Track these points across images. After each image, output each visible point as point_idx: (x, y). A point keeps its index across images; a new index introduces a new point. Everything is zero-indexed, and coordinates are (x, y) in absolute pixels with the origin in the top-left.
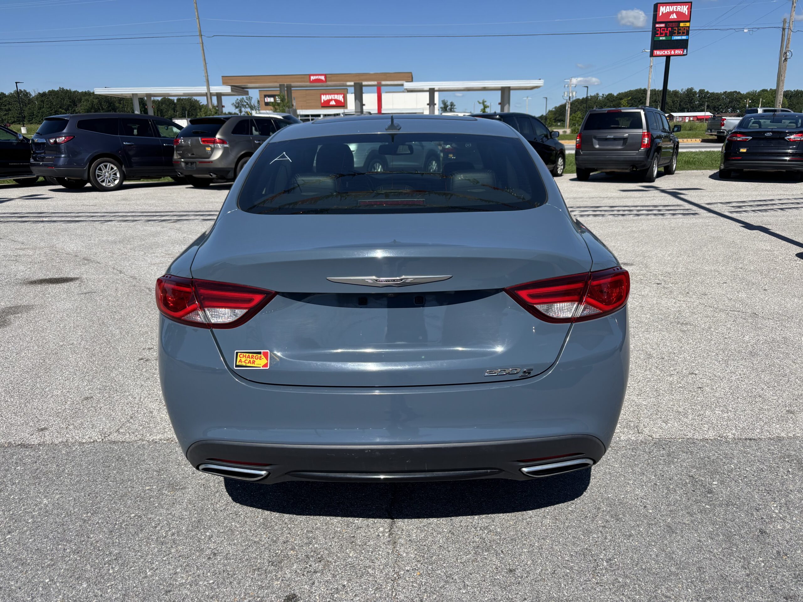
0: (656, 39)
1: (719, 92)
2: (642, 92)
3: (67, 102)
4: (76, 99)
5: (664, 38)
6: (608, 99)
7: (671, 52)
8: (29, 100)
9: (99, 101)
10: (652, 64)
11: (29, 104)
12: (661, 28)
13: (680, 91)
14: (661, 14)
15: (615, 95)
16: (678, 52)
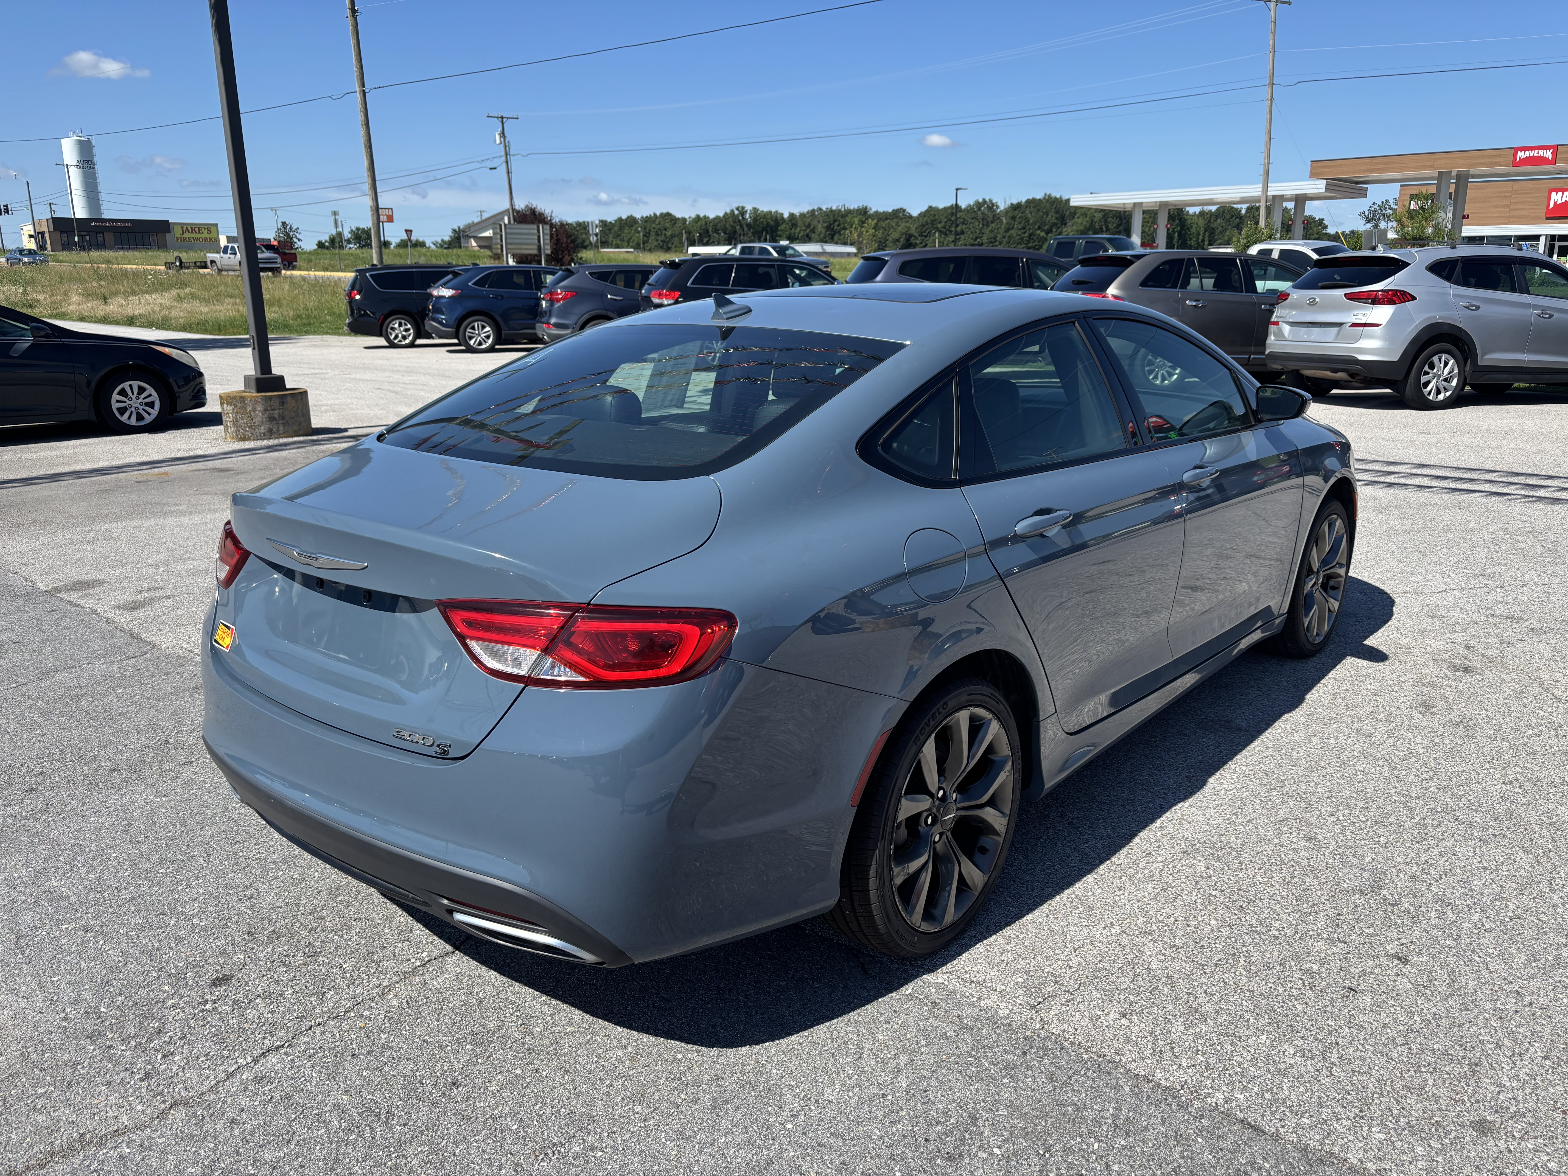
3: (1051, 218)
4: (1067, 213)
8: (994, 216)
9: (1104, 216)
11: (992, 222)
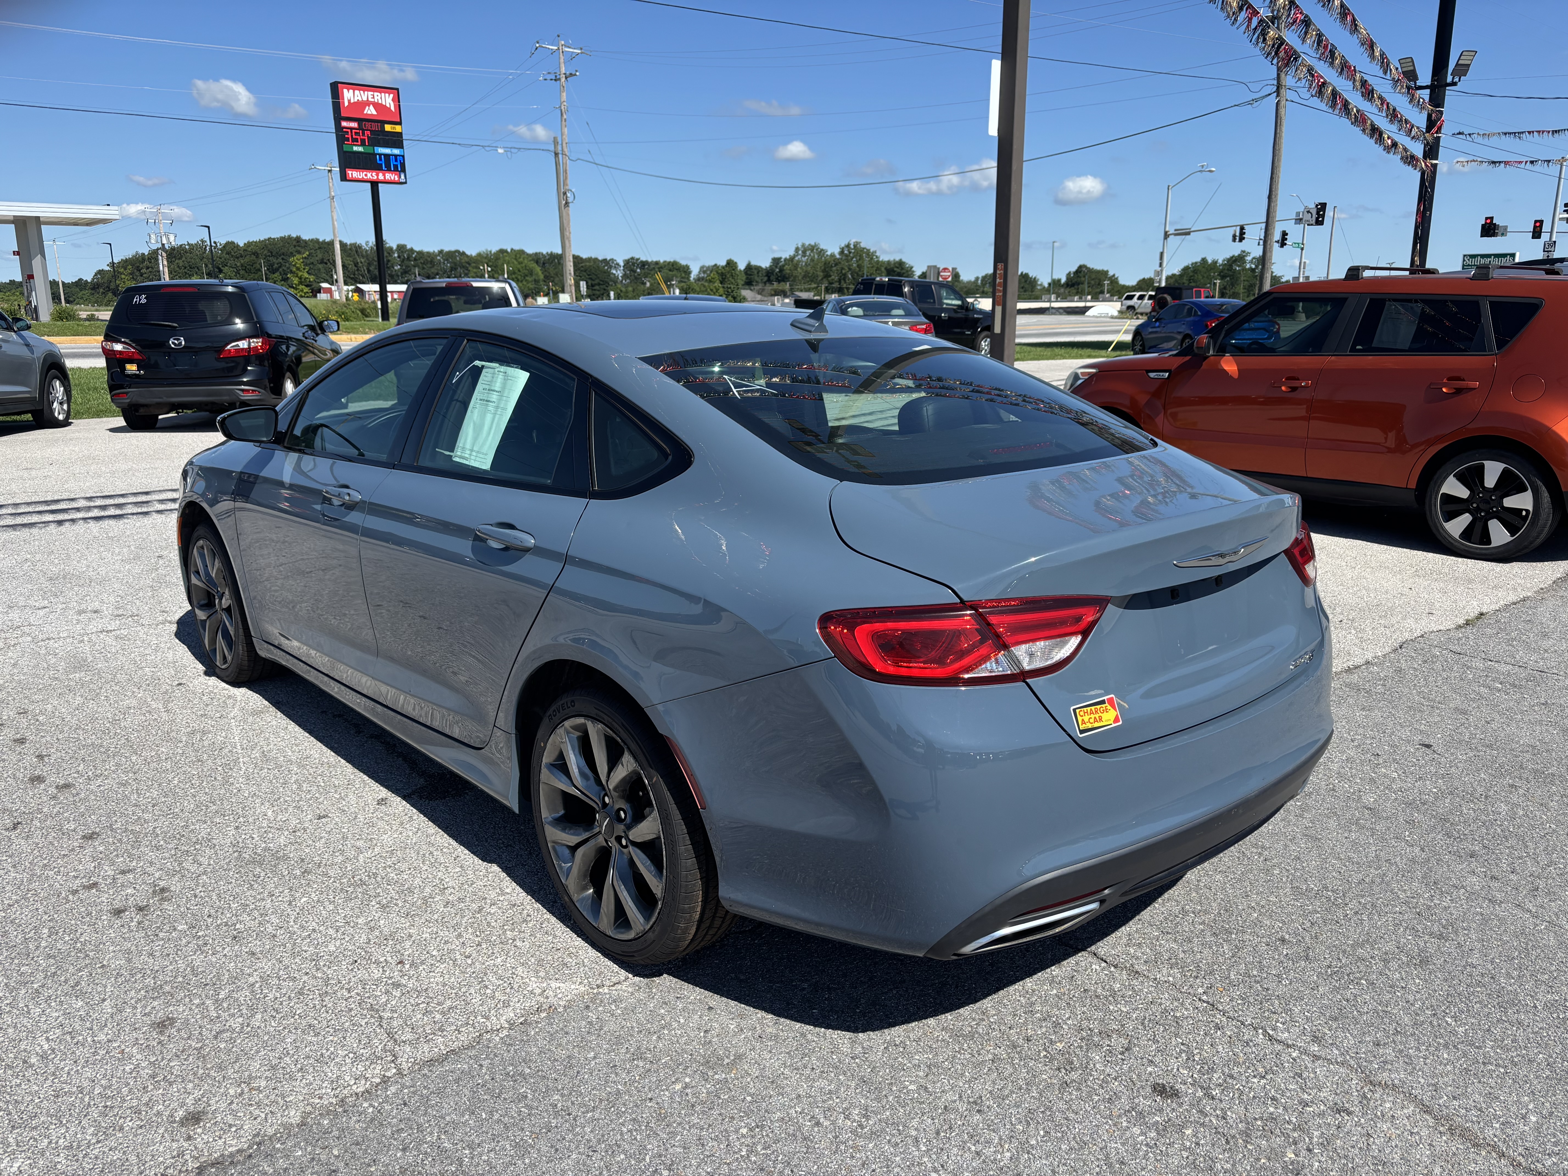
0: (346, 148)
1: (431, 251)
2: (294, 243)
5: (361, 149)
6: (228, 253)
7: (377, 175)
10: (333, 194)
12: (351, 129)
13: (364, 244)
14: (346, 104)
15: (241, 244)
16: (389, 176)
